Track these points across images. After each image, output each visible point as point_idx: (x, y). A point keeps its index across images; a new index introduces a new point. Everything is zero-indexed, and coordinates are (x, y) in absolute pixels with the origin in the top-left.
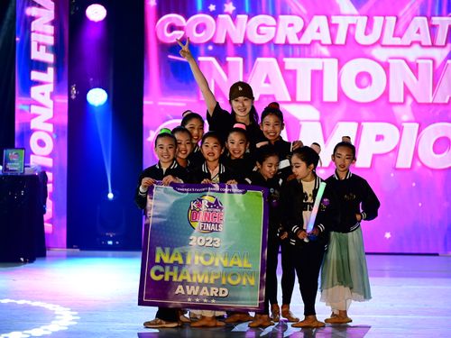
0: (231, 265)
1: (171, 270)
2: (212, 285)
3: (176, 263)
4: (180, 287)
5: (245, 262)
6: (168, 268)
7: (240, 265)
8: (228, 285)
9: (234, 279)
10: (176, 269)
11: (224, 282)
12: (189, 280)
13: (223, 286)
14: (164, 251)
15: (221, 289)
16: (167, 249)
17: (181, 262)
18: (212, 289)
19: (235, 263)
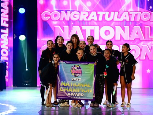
0: (84, 86)
1: (66, 88)
2: (79, 93)
3: (67, 86)
4: (69, 93)
5: (89, 85)
6: (65, 87)
7: (87, 86)
8: (83, 93)
9: (85, 91)
10: (67, 88)
11: (82, 92)
12: (72, 91)
13: (82, 93)
14: (64, 82)
15: (82, 94)
16: (65, 82)
17: (69, 86)
18: (79, 94)
19: (86, 86)
